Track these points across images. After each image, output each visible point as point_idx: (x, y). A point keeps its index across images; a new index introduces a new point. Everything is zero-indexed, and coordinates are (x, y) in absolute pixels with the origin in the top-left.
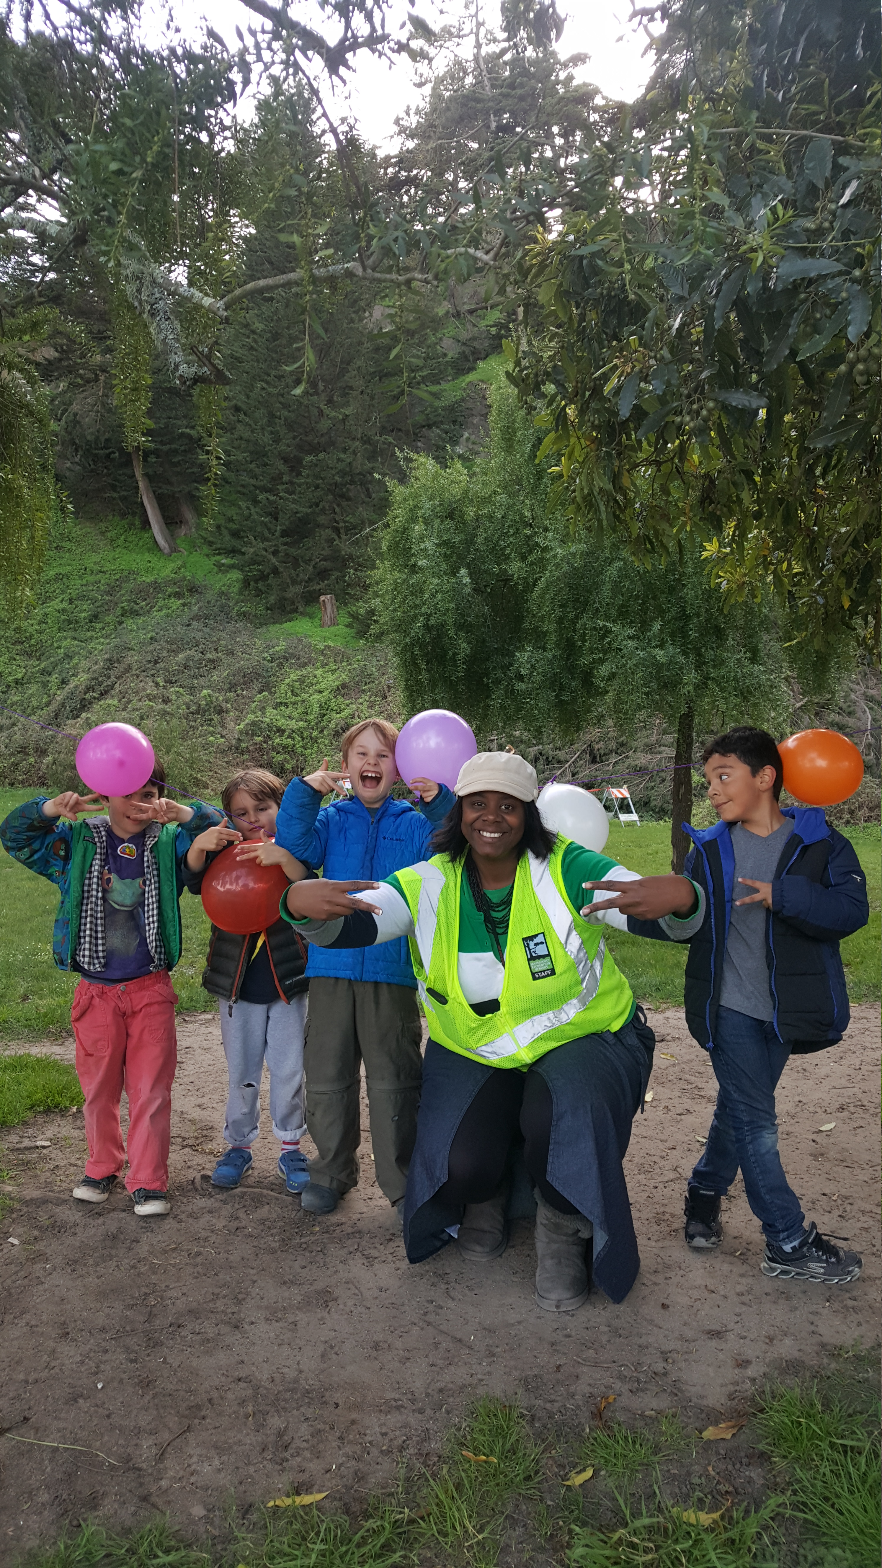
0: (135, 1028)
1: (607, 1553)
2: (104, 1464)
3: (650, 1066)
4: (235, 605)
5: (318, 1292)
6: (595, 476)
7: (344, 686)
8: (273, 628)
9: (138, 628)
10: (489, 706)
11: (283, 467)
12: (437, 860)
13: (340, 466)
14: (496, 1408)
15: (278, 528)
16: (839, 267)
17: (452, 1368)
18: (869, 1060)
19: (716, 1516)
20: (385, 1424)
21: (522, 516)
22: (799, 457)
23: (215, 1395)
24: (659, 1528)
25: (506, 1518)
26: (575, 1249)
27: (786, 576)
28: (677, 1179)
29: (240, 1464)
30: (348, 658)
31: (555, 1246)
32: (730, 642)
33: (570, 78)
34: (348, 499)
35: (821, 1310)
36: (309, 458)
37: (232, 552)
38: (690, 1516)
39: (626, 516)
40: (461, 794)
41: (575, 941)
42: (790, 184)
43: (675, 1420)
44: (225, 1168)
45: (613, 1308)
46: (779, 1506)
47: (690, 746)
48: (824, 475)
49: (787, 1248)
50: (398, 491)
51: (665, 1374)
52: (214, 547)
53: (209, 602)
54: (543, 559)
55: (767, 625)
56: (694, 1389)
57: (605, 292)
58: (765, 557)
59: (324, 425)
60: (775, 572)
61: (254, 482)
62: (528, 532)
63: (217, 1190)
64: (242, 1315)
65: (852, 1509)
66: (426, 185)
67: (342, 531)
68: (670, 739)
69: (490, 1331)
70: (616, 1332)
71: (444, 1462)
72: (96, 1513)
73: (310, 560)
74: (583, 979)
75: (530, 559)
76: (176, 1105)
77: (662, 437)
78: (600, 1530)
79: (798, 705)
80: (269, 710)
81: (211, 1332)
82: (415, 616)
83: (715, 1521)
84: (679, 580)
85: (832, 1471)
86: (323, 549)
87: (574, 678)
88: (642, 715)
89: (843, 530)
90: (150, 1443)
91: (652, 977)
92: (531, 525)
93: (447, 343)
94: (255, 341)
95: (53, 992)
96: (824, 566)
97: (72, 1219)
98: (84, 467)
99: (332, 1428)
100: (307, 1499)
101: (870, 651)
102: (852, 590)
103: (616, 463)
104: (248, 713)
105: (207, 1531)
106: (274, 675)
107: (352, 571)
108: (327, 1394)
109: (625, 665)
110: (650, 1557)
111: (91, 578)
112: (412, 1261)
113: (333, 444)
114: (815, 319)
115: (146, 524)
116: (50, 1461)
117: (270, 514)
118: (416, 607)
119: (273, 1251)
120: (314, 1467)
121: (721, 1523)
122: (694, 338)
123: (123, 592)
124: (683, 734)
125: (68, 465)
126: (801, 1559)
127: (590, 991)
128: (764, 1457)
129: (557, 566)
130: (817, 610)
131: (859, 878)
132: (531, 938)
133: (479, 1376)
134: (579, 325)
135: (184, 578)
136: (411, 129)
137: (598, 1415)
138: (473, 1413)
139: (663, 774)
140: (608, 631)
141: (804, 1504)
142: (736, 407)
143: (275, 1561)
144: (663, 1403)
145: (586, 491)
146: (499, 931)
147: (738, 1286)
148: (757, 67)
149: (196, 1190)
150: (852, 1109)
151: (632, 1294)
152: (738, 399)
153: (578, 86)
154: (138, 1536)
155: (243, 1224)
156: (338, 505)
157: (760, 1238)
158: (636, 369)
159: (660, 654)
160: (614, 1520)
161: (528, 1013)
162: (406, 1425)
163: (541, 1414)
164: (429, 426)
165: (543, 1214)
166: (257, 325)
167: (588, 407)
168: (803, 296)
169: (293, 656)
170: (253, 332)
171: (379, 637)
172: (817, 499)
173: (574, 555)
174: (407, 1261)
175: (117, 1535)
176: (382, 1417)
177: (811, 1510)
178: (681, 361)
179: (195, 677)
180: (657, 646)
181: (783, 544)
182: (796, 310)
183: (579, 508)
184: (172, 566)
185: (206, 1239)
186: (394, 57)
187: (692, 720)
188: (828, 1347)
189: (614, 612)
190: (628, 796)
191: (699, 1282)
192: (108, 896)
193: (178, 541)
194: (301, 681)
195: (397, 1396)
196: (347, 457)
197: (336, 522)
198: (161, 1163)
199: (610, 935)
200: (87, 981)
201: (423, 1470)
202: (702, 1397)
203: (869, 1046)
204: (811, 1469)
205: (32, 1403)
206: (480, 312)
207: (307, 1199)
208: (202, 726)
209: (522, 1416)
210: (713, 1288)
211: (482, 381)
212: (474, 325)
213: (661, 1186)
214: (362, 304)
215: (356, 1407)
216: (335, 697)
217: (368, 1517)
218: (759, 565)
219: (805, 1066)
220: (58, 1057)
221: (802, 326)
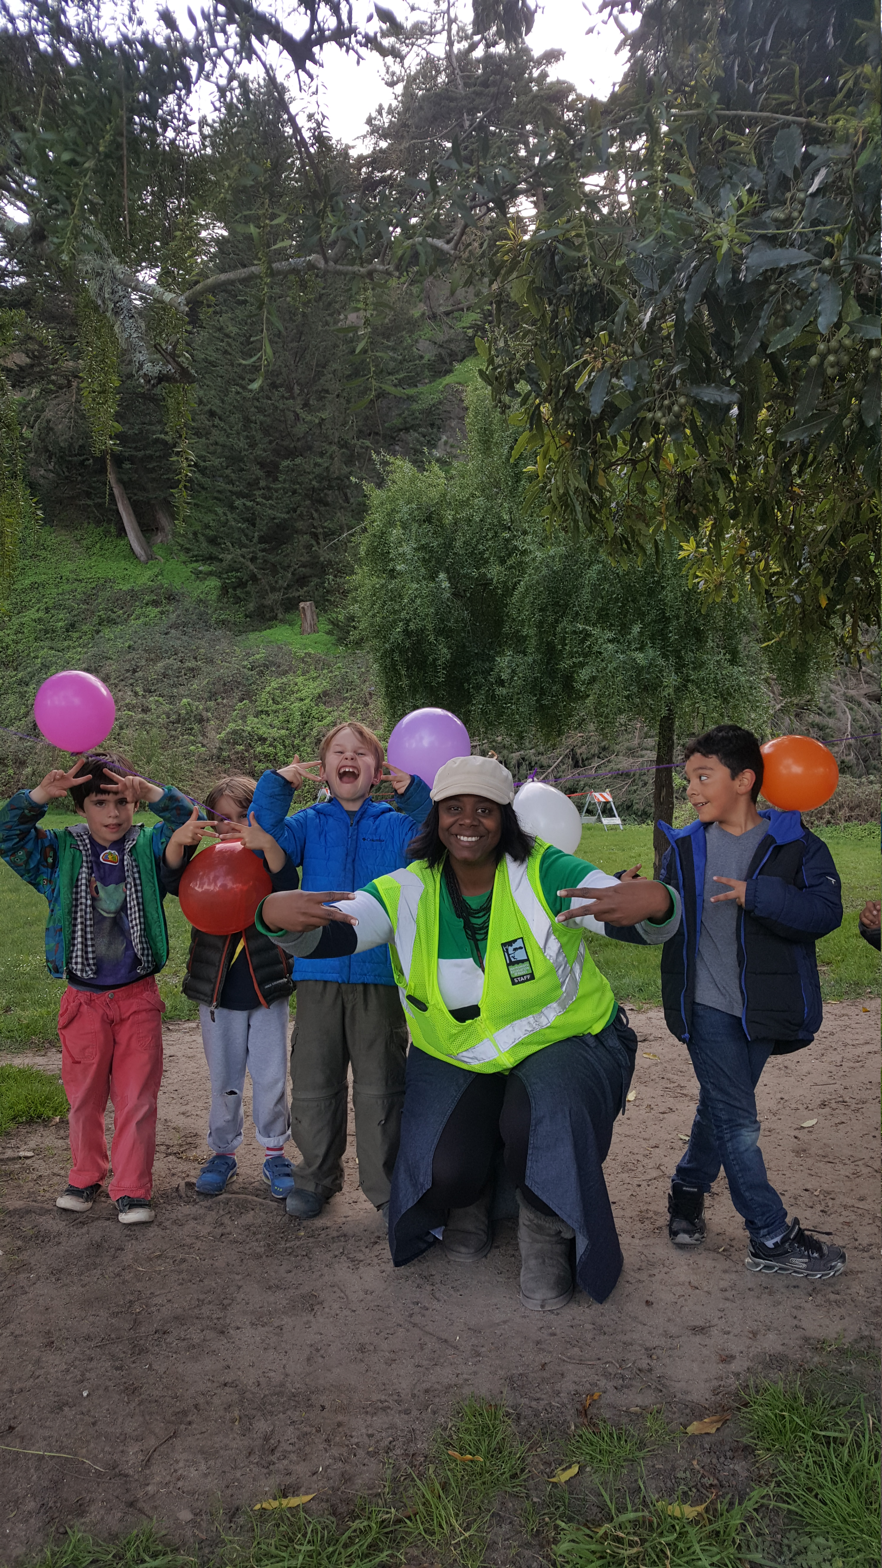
0: (123, 1036)
1: (593, 1547)
2: (90, 1471)
3: (631, 1068)
4: (214, 612)
5: (303, 1297)
6: (570, 475)
7: (325, 693)
8: (252, 636)
9: (116, 637)
10: (470, 711)
11: (260, 473)
12: (416, 867)
13: (317, 470)
14: (481, 1407)
15: (256, 534)
16: (809, 257)
17: (438, 1368)
18: (850, 1056)
19: (700, 1508)
20: (370, 1426)
21: (500, 519)
22: (775, 455)
23: (201, 1400)
24: (644, 1522)
25: (492, 1516)
26: (558, 1248)
27: (764, 576)
28: (660, 1177)
29: (227, 1469)
30: (329, 666)
31: (538, 1246)
32: (710, 644)
33: (544, 75)
34: (326, 504)
35: (804, 1305)
36: (285, 463)
37: (210, 559)
38: (675, 1509)
39: (602, 516)
40: (437, 798)
41: (554, 945)
42: (761, 175)
43: (660, 1416)
44: (209, 1175)
45: (597, 1306)
46: (763, 1497)
47: (671, 748)
48: (800, 473)
49: (770, 1244)
50: (376, 496)
51: (650, 1370)
52: (191, 554)
53: (187, 610)
54: (521, 562)
55: (746, 626)
56: (678, 1385)
57: (577, 288)
58: (742, 556)
59: (300, 429)
60: (752, 571)
61: (230, 487)
62: (507, 535)
63: (202, 1197)
64: (228, 1321)
65: (835, 1499)
66: (400, 186)
67: (321, 537)
68: (651, 742)
69: (476, 1331)
70: (600, 1330)
71: (431, 1462)
72: (83, 1520)
73: (289, 567)
74: (563, 983)
75: (509, 563)
76: (161, 1114)
77: (637, 437)
78: (585, 1525)
79: (778, 707)
80: (251, 719)
81: (196, 1338)
82: (395, 621)
83: (699, 1514)
84: (658, 582)
85: (815, 1462)
86: (302, 555)
87: (554, 682)
88: (622, 719)
89: (820, 528)
90: (136, 1449)
91: (635, 978)
92: (509, 528)
93: (423, 345)
94: (229, 345)
95: (36, 1003)
96: (801, 565)
97: (56, 1228)
98: (58, 475)
99: (318, 1431)
100: (294, 1501)
101: (848, 650)
102: (829, 589)
103: (592, 462)
104: (229, 722)
105: (194, 1535)
106: (254, 683)
107: (331, 577)
108: (313, 1397)
109: (605, 669)
110: (635, 1550)
111: (67, 587)
112: (397, 1264)
113: (310, 448)
114: (785, 310)
115: (122, 532)
116: (37, 1469)
117: (246, 520)
118: (395, 612)
119: (259, 1257)
120: (301, 1469)
121: (705, 1515)
122: (665, 333)
123: (100, 600)
124: (664, 737)
125: (42, 472)
126: (785, 1549)
127: (570, 995)
128: (748, 1450)
129: (537, 569)
130: (794, 610)
131: (833, 881)
132: (510, 943)
133: (465, 1376)
134: (552, 321)
135: (162, 586)
136: (384, 129)
137: (583, 1412)
138: (459, 1413)
139: (645, 778)
140: (588, 635)
141: (788, 1495)
142: (708, 403)
143: (263, 1563)
144: (648, 1399)
145: (561, 491)
146: (478, 937)
147: (722, 1282)
148: (727, 57)
149: (181, 1197)
150: (834, 1105)
151: (615, 1294)
152: (710, 394)
153: (552, 83)
154: (125, 1542)
155: (228, 1229)
156: (316, 511)
157: (744, 1235)
158: (608, 365)
159: (639, 657)
160: (600, 1515)
161: (508, 1017)
162: (393, 1426)
163: (528, 1412)
164: (407, 430)
165: (525, 1216)
166: (231, 328)
167: (562, 406)
168: (773, 287)
169: (273, 663)
170: (228, 336)
171: (358, 643)
172: (793, 497)
173: (553, 558)
174: (392, 1263)
175: (104, 1541)
176: (369, 1418)
177: (795, 1501)
178: (652, 356)
179: (174, 686)
180: (637, 649)
181: (760, 544)
182: (766, 302)
183: (555, 508)
184: (149, 573)
185: (191, 1246)
186: (363, 51)
187: (673, 723)
188: (811, 1341)
189: (593, 616)
190: (610, 799)
191: (683, 1278)
192: (96, 904)
193: (154, 549)
194: (282, 689)
195: (383, 1398)
196: (324, 462)
197: (315, 527)
198: (146, 1171)
199: (590, 939)
200: (74, 989)
201: (410, 1470)
202: (687, 1393)
203: (850, 1042)
204: (794, 1461)
205: (17, 1412)
206: (456, 314)
207: (292, 1204)
208: (183, 735)
209: (508, 1415)
210: (696, 1285)
211: (459, 383)
212: (451, 327)
213: (644, 1184)
214: (337, 306)
215: (342, 1409)
216: (317, 705)
217: (354, 1517)
218: (736, 565)
219: (786, 1064)
220: (41, 1068)
221: (773, 318)
